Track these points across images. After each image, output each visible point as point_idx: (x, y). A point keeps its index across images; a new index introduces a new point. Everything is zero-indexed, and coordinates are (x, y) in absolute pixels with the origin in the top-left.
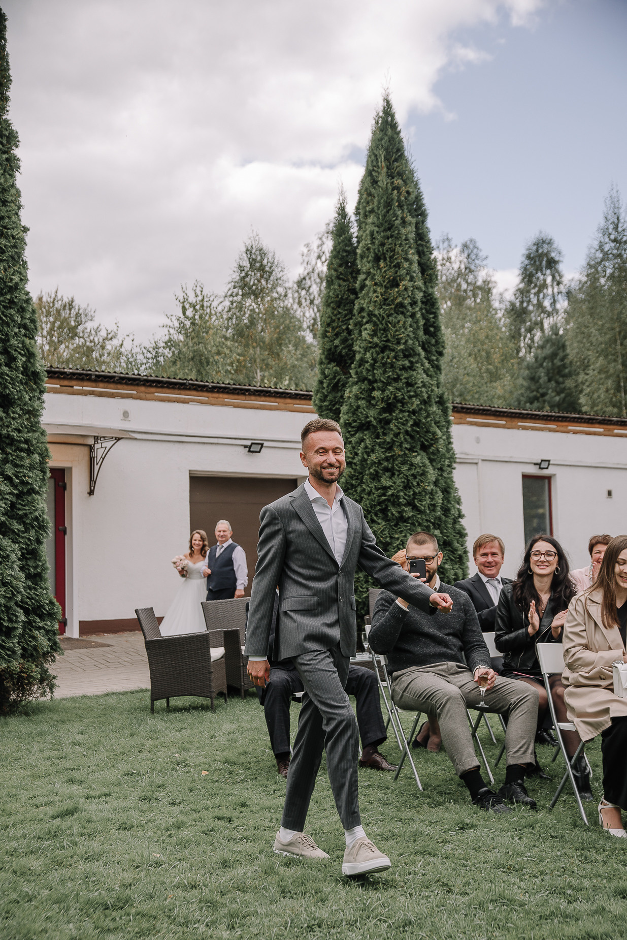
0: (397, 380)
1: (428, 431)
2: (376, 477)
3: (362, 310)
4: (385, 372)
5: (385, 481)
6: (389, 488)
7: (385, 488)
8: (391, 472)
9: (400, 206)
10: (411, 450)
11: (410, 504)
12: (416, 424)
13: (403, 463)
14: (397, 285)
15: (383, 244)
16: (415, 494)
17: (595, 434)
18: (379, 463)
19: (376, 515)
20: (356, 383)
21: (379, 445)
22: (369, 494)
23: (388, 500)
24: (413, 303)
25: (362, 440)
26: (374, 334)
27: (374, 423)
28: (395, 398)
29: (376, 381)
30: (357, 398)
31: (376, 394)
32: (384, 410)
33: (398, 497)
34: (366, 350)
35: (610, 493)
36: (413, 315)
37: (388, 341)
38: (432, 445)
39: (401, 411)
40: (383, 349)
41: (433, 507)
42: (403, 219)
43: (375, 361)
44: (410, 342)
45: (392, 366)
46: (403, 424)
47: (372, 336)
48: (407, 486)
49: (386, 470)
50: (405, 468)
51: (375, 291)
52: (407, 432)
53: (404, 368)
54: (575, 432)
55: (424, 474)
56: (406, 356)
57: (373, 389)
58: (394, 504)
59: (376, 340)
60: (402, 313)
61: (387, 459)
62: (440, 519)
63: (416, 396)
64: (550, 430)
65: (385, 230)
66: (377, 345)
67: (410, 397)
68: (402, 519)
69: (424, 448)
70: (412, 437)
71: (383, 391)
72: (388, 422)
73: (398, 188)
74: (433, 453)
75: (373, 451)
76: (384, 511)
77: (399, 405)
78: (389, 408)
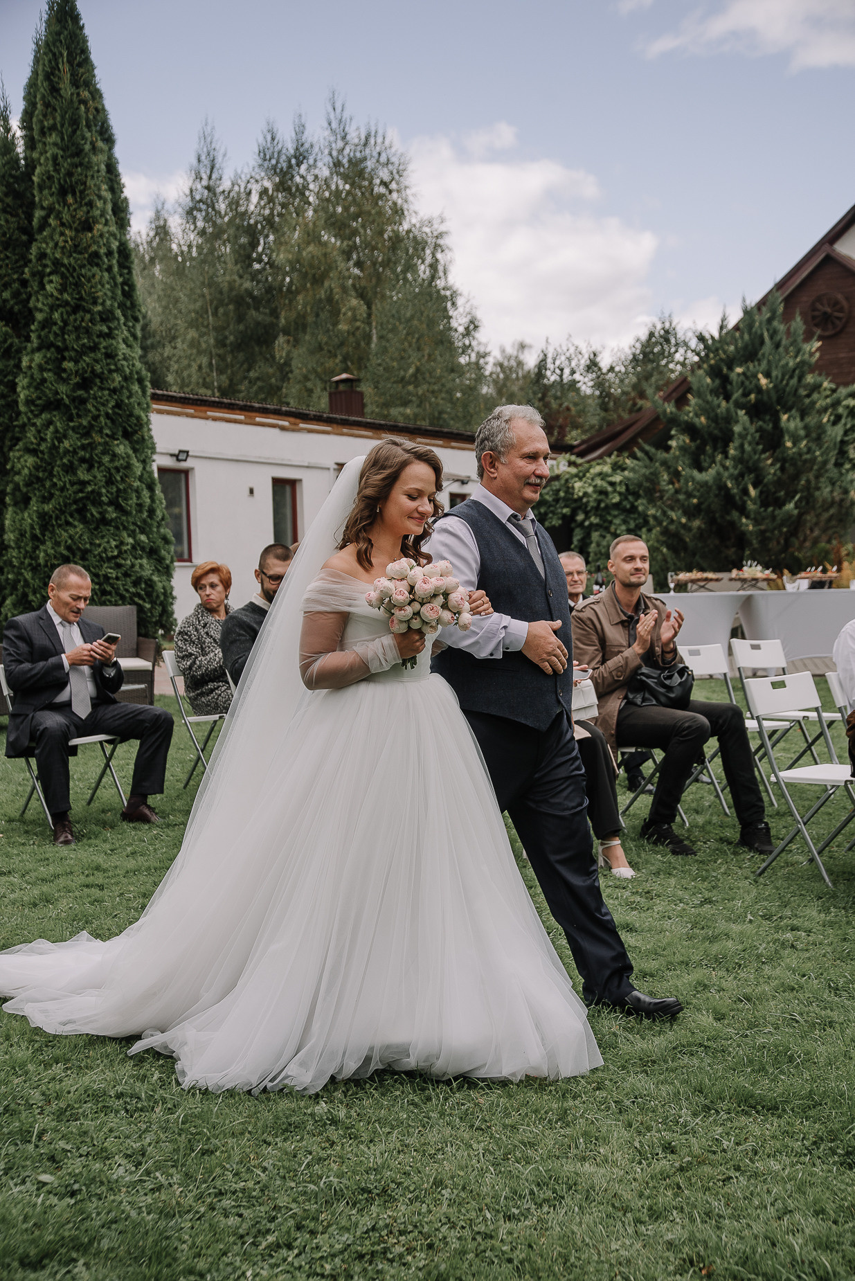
0: (94, 348)
1: (131, 415)
2: (70, 469)
3: (42, 256)
4: (78, 338)
5: (83, 475)
6: (88, 483)
7: (84, 484)
8: (90, 464)
9: (88, 126)
10: (113, 437)
11: (114, 503)
12: (118, 405)
13: (104, 453)
14: (90, 229)
15: (70, 174)
16: (119, 490)
17: (235, 421)
18: (75, 452)
19: (72, 516)
20: (39, 349)
21: (73, 429)
22: (62, 489)
23: (87, 498)
24: (109, 253)
25: (50, 423)
26: (63, 289)
27: (67, 401)
28: (93, 371)
29: (66, 349)
30: (41, 369)
31: (68, 365)
32: (79, 386)
33: (100, 495)
34: (53, 308)
35: (251, 491)
36: (109, 269)
37: (81, 298)
38: (136, 432)
39: (101, 389)
40: (76, 309)
41: (140, 506)
42: (93, 144)
43: (66, 323)
44: (108, 303)
45: (87, 331)
46: (103, 405)
47: (61, 292)
48: (110, 482)
49: (83, 460)
50: (106, 459)
51: (62, 234)
52: (107, 416)
53: (101, 335)
54: (215, 419)
55: (128, 466)
56: (103, 320)
57: (64, 358)
58: (94, 503)
59: (66, 296)
60: (97, 265)
61: (83, 447)
62: (144, 521)
63: (117, 370)
64: (188, 415)
65: (72, 156)
66: (67, 303)
67: (110, 371)
68: (104, 521)
69: (127, 435)
70: (113, 421)
71: (76, 362)
72: (83, 401)
73: (84, 102)
74: (137, 442)
75: (65, 436)
76: (82, 512)
77: (98, 381)
78: (85, 384)
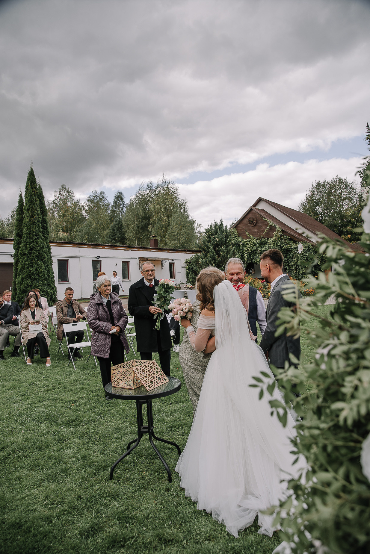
0: (33, 242)
1: (43, 255)
2: (28, 268)
3: (24, 223)
4: (30, 240)
5: (30, 269)
6: (31, 271)
7: (30, 271)
8: (32, 266)
9: (35, 196)
10: (38, 260)
11: (37, 275)
12: (39, 253)
13: (35, 264)
14: (34, 217)
15: (29, 206)
16: (38, 272)
18: (29, 264)
19: (28, 278)
20: (23, 243)
21: (29, 259)
22: (26, 272)
23: (31, 274)
24: (38, 222)
25: (24, 258)
26: (27, 230)
27: (27, 253)
28: (33, 247)
29: (28, 242)
30: (23, 247)
31: (28, 246)
32: (30, 250)
33: (34, 273)
34: (25, 234)
35: (116, 264)
36: (38, 225)
37: (31, 232)
38: (43, 259)
39: (34, 250)
40: (30, 234)
41: (44, 275)
42: (36, 199)
43: (27, 237)
44: (37, 232)
45: (32, 238)
46: (35, 254)
47: (26, 230)
48: (36, 270)
49: (31, 266)
50: (36, 265)
51: (27, 219)
52: (36, 256)
53: (35, 239)
54: (107, 249)
55: (41, 267)
56: (36, 236)
57: (27, 245)
58: (33, 275)
59: (27, 231)
60: (35, 224)
61: (31, 263)
62: (47, 278)
63: (39, 246)
65: (30, 202)
66: (28, 233)
67: (37, 247)
68: (35, 279)
69: (42, 260)
70: (38, 257)
71: (30, 245)
72: (31, 253)
73: (34, 191)
74: (44, 261)
75: (27, 261)
76: (30, 277)
77: (34, 249)
78: (31, 249)
